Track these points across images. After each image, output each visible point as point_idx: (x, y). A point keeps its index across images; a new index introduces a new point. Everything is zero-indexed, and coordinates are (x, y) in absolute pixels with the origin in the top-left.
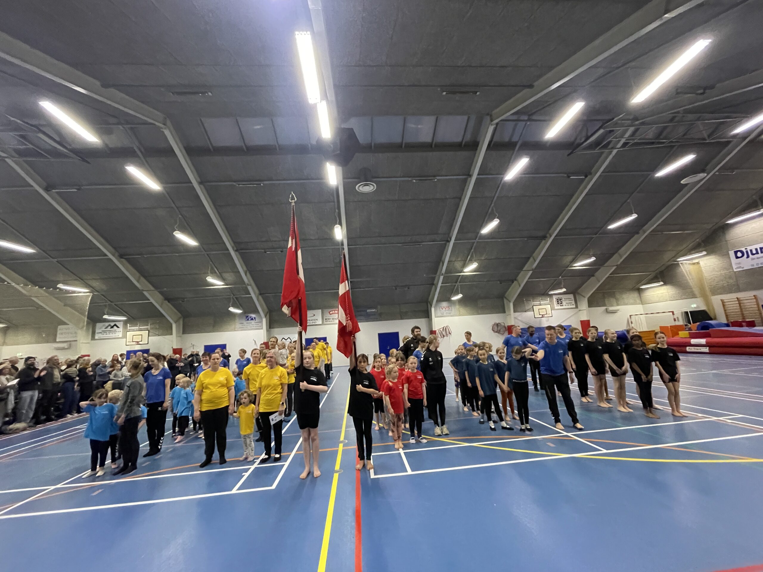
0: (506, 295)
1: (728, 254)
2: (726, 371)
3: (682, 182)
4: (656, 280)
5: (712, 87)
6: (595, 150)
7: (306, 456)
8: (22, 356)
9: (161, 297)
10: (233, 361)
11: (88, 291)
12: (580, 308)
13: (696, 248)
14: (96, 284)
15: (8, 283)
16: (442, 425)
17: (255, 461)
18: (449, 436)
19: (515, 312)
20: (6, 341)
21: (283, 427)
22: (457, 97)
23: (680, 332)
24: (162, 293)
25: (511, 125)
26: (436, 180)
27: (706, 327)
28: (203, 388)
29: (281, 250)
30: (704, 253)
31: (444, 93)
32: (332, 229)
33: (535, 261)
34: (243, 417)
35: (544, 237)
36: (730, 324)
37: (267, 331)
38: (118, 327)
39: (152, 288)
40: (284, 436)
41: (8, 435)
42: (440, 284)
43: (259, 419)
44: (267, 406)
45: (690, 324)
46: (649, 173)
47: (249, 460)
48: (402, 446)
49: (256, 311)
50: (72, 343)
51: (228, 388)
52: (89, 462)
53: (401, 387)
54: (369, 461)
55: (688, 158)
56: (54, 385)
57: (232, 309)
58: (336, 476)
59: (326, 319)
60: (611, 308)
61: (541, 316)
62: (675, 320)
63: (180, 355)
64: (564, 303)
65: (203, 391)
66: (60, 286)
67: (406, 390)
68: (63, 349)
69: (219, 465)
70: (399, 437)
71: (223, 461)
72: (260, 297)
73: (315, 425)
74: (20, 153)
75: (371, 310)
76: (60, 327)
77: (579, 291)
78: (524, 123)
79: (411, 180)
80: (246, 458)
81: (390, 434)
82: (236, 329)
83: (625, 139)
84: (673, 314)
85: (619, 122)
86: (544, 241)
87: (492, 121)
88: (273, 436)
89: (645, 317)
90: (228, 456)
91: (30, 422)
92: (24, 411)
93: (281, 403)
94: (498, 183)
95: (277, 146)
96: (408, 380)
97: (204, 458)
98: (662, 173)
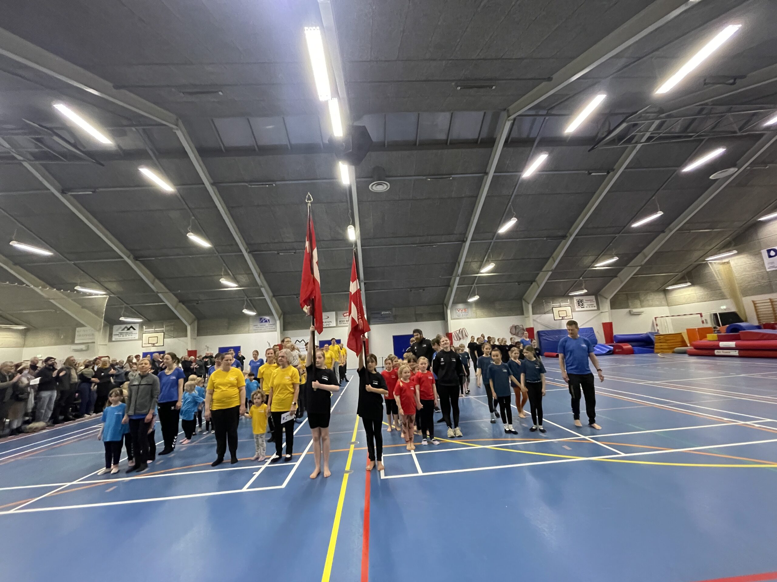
0: (524, 297)
1: (761, 253)
2: (757, 375)
3: (711, 177)
4: (683, 281)
5: (743, 77)
6: (617, 145)
7: (316, 456)
8: (41, 357)
9: (176, 300)
10: (246, 362)
11: (104, 293)
12: (601, 310)
13: (726, 247)
14: (113, 286)
15: (27, 285)
16: (455, 427)
17: (266, 460)
18: (462, 438)
19: (533, 314)
20: (26, 343)
21: (295, 427)
22: (472, 91)
23: (708, 335)
24: (176, 295)
25: (528, 120)
26: (451, 178)
27: (736, 329)
28: (214, 388)
29: (294, 251)
30: (735, 252)
31: (459, 88)
32: (345, 230)
33: (555, 261)
34: (256, 417)
35: (564, 237)
36: (762, 327)
37: (281, 333)
38: (134, 329)
39: (167, 291)
40: (296, 437)
41: (27, 434)
42: (456, 286)
43: (271, 419)
44: (279, 405)
45: (719, 325)
46: (676, 168)
47: (259, 460)
48: (414, 447)
49: (270, 314)
50: (90, 344)
51: (239, 388)
52: (104, 460)
53: (413, 389)
54: (379, 462)
55: (718, 152)
56: (71, 385)
57: (246, 311)
58: (346, 476)
59: (340, 322)
60: (635, 310)
61: (561, 318)
62: (703, 322)
63: (195, 356)
64: (585, 305)
65: (214, 391)
66: (78, 288)
67: (418, 392)
68: (81, 350)
69: (230, 465)
70: (411, 439)
71: (234, 460)
72: (274, 299)
73: (326, 425)
74: (36, 157)
75: (386, 313)
76: (78, 329)
77: (600, 293)
78: (543, 117)
79: (426, 179)
80: (257, 458)
81: (402, 435)
82: (250, 332)
83: (650, 133)
84: (701, 316)
85: (643, 115)
86: (564, 241)
87: (509, 116)
88: (284, 437)
89: (671, 319)
90: (239, 456)
91: (49, 421)
92: (43, 411)
93: (293, 403)
94: (515, 180)
95: (289, 146)
96: (420, 381)
97: (216, 457)
98: (689, 168)
